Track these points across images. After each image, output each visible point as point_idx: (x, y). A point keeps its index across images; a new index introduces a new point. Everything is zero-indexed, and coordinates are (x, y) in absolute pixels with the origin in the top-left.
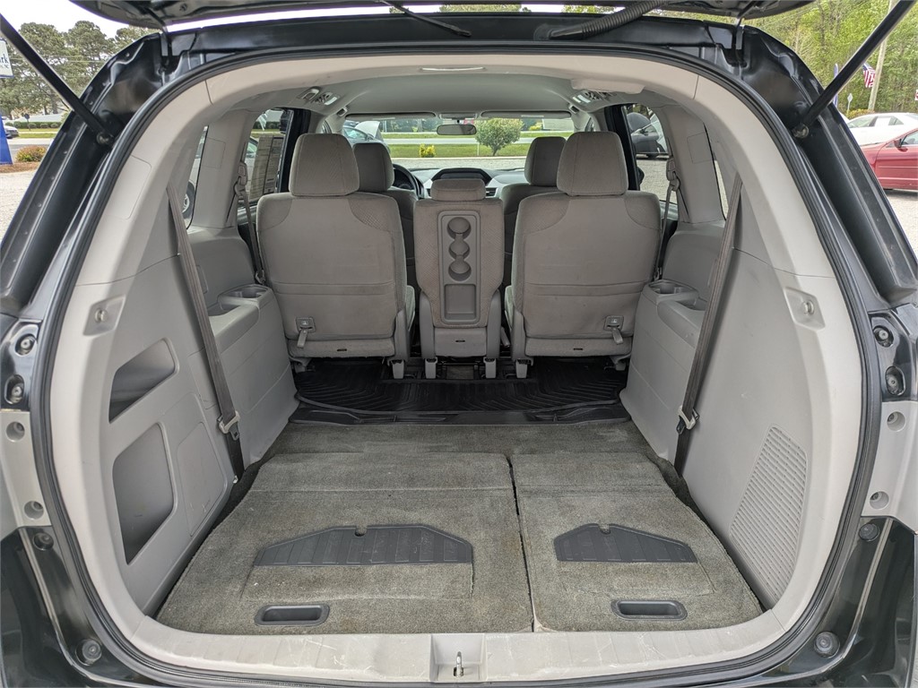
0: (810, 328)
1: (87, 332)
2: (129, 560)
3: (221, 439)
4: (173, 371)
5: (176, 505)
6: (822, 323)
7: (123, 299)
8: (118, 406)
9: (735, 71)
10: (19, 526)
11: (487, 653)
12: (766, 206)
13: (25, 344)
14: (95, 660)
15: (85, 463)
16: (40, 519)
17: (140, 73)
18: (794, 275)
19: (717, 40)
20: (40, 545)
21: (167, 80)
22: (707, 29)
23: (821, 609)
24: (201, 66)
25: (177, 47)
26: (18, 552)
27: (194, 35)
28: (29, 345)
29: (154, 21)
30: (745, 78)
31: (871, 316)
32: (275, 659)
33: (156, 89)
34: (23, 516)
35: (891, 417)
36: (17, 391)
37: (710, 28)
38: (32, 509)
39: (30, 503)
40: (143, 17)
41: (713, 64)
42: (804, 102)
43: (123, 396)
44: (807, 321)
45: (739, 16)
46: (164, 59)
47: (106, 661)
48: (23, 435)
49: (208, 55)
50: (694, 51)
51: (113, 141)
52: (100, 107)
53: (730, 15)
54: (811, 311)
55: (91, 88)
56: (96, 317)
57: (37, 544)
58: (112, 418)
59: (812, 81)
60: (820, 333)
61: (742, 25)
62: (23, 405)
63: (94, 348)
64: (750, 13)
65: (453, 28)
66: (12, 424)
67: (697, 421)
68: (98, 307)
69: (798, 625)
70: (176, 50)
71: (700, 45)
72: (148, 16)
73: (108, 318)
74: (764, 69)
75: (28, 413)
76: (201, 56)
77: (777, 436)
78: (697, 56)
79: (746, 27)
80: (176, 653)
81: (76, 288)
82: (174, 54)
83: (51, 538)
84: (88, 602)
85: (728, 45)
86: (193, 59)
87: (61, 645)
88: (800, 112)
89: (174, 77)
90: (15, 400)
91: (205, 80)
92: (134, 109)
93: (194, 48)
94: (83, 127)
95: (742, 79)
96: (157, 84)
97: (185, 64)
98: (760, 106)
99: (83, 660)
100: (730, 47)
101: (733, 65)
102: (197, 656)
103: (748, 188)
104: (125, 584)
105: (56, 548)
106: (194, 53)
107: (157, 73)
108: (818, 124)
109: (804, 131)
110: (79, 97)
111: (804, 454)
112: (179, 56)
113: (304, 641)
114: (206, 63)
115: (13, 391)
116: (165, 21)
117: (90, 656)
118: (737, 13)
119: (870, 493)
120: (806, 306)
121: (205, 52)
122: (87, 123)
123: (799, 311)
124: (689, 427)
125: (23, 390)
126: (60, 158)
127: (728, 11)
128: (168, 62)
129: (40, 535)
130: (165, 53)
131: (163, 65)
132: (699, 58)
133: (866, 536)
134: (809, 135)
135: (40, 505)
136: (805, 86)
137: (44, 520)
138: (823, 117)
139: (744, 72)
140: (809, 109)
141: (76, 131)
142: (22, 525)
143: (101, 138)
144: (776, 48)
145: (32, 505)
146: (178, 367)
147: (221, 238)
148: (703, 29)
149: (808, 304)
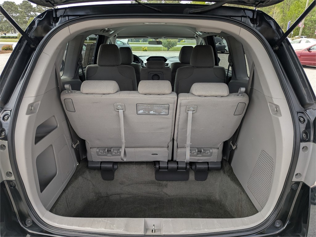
0: (277, 117)
1: (27, 114)
2: (41, 191)
3: (73, 150)
4: (57, 127)
5: (58, 173)
6: (281, 115)
7: (40, 102)
8: (38, 139)
9: (253, 26)
10: (4, 180)
11: (163, 225)
12: (263, 74)
13: (6, 117)
14: (30, 225)
15: (27, 159)
16: (11, 177)
17: (45, 23)
18: (272, 98)
19: (247, 15)
20: (11, 186)
21: (55, 26)
22: (244, 11)
23: (277, 212)
24: (67, 21)
25: (59, 14)
26: (4, 189)
27: (64, 10)
28: (7, 118)
29: (51, 5)
30: (257, 28)
31: (298, 113)
32: (91, 226)
33: (51, 29)
34: (5, 176)
35: (304, 147)
36: (3, 134)
37: (245, 11)
38: (9, 174)
39: (8, 172)
40: (47, 3)
41: (246, 24)
42: (277, 38)
43: (40, 135)
44: (276, 114)
45: (255, 7)
46: (54, 18)
47: (34, 226)
48: (5, 149)
49: (69, 17)
50: (239, 19)
51: (36, 47)
52: (32, 35)
53: (252, 6)
54: (277, 111)
55: (29, 28)
56: (30, 108)
57: (10, 186)
58: (36, 143)
59: (280, 30)
60: (280, 118)
61: (256, 10)
62: (5, 138)
63: (30, 119)
64: (259, 6)
65: (155, 9)
66: (1, 145)
67: (236, 147)
68: (31, 105)
69: (269, 217)
70: (58, 16)
71: (242, 17)
72: (49, 3)
73: (35, 109)
74: (264, 25)
75: (7, 141)
76: (67, 17)
77: (264, 153)
78: (241, 20)
79: (258, 10)
80: (57, 223)
81: (23, 98)
82: (57, 16)
83: (15, 184)
84: (28, 206)
85: (251, 17)
86: (64, 18)
87: (19, 220)
88: (276, 41)
89: (58, 25)
90: (3, 137)
91: (68, 26)
92: (43, 35)
93: (64, 15)
94: (26, 42)
95: (256, 29)
96: (52, 27)
97: (61, 20)
98: (262, 39)
99: (26, 225)
100: (252, 18)
101: (253, 24)
102: (65, 224)
103: (257, 67)
104: (40, 199)
105: (16, 187)
106: (65, 16)
107: (52, 23)
108: (282, 45)
109: (277, 47)
110: (24, 31)
111: (273, 160)
112: (59, 17)
113: (101, 220)
114: (68, 20)
115: (2, 133)
116: (55, 5)
117: (28, 224)
118: (255, 5)
119: (295, 174)
120: (276, 109)
121: (68, 16)
122: (27, 40)
123: (273, 110)
124: (234, 149)
125: (5, 133)
126: (18, 53)
127: (252, 5)
128: (55, 19)
129: (11, 183)
130: (54, 16)
131: (54, 20)
132: (241, 21)
133: (293, 188)
134: (279, 49)
135: (11, 173)
136: (278, 32)
137: (12, 178)
138: (284, 43)
139: (257, 26)
140: (279, 40)
141: (23, 43)
142: (5, 179)
143: (32, 46)
144: (268, 18)
145: (9, 173)
146: (58, 126)
147: (73, 80)
148: (243, 11)
149: (276, 108)
